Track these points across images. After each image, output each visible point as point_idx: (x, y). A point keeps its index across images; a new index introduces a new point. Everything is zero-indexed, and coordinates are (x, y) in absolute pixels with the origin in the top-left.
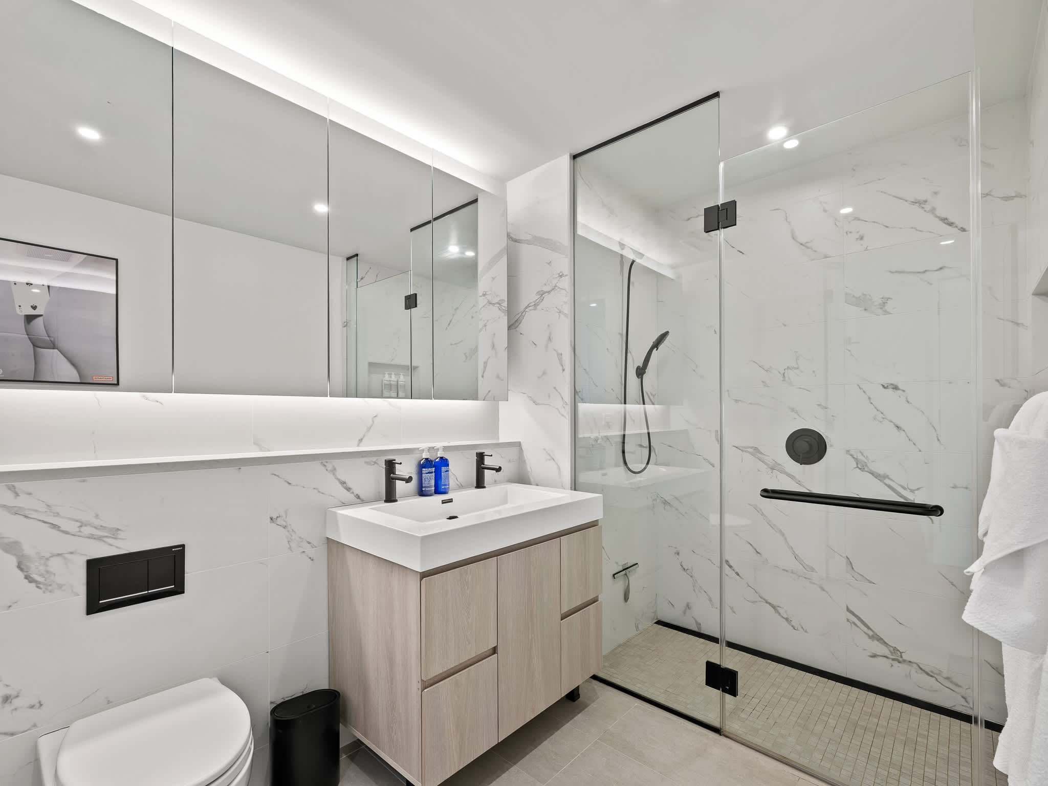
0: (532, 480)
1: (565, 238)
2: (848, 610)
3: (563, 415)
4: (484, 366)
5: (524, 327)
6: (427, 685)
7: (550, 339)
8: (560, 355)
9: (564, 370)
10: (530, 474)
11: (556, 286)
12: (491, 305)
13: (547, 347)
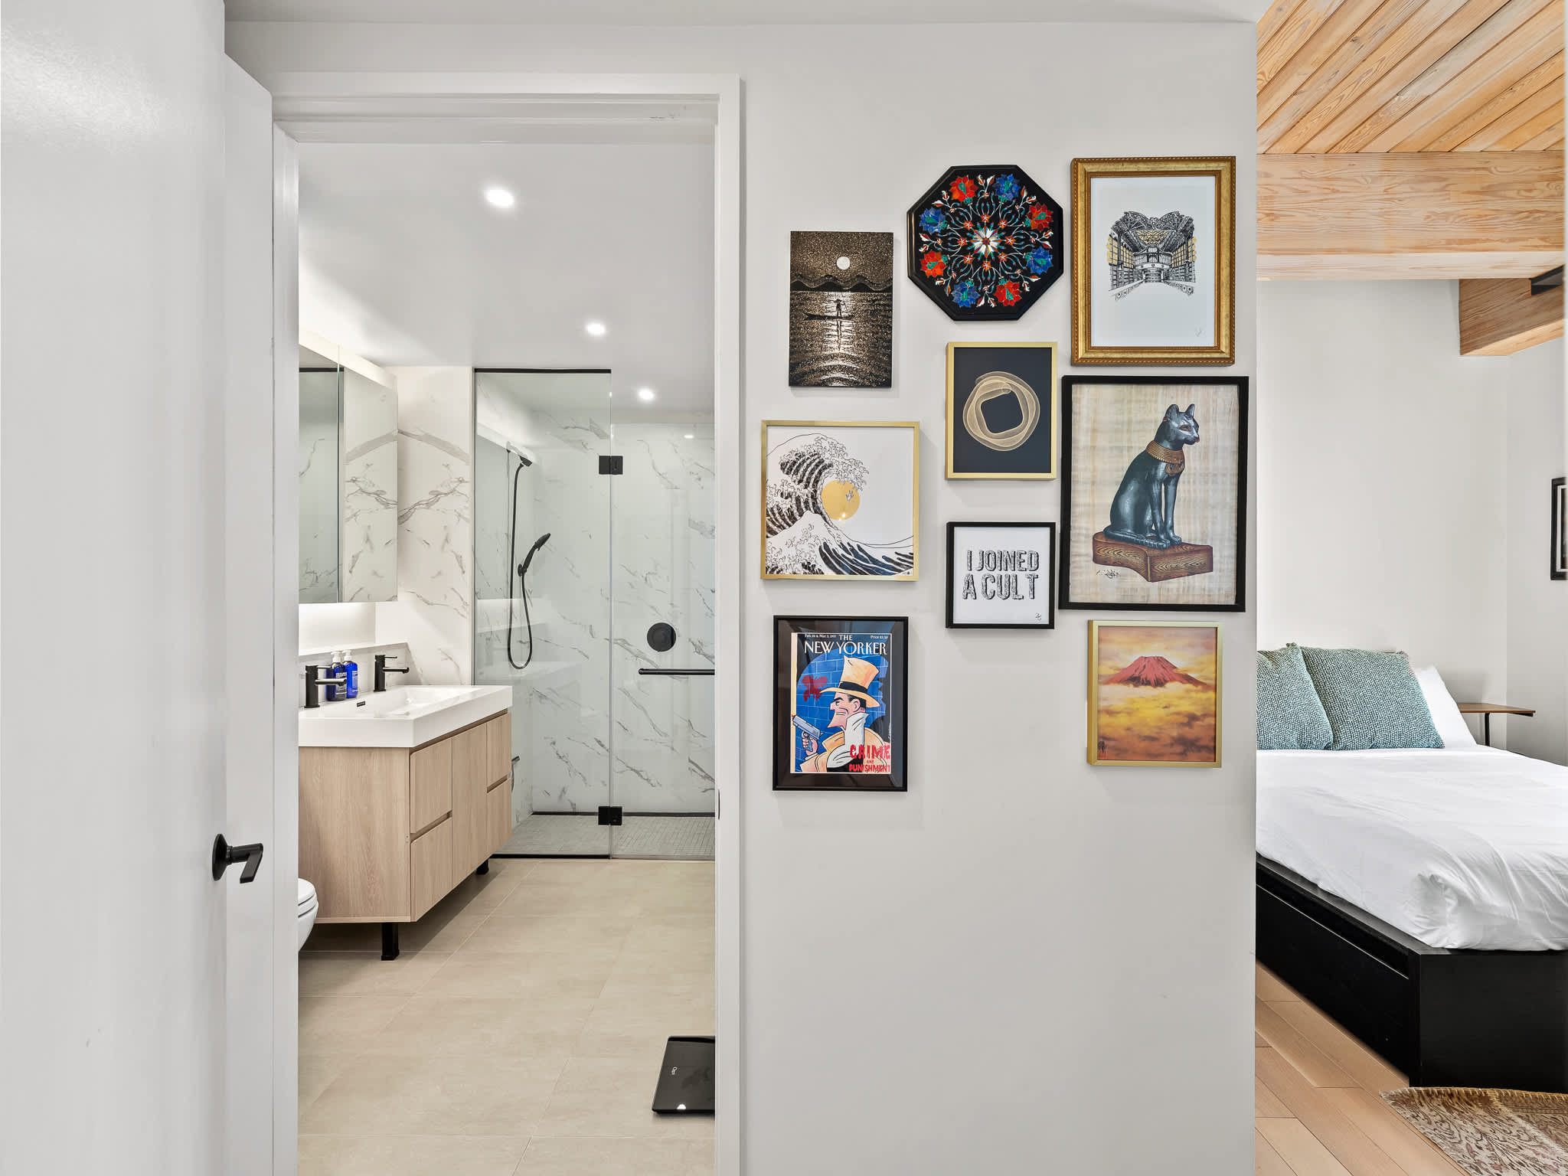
0: (422, 680)
1: (466, 446)
2: (690, 761)
3: (462, 616)
4: (353, 560)
5: (412, 523)
6: (414, 837)
7: (447, 540)
8: (459, 558)
9: (464, 572)
10: (420, 676)
11: (454, 490)
12: (365, 495)
13: (443, 548)
